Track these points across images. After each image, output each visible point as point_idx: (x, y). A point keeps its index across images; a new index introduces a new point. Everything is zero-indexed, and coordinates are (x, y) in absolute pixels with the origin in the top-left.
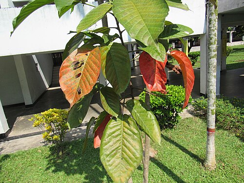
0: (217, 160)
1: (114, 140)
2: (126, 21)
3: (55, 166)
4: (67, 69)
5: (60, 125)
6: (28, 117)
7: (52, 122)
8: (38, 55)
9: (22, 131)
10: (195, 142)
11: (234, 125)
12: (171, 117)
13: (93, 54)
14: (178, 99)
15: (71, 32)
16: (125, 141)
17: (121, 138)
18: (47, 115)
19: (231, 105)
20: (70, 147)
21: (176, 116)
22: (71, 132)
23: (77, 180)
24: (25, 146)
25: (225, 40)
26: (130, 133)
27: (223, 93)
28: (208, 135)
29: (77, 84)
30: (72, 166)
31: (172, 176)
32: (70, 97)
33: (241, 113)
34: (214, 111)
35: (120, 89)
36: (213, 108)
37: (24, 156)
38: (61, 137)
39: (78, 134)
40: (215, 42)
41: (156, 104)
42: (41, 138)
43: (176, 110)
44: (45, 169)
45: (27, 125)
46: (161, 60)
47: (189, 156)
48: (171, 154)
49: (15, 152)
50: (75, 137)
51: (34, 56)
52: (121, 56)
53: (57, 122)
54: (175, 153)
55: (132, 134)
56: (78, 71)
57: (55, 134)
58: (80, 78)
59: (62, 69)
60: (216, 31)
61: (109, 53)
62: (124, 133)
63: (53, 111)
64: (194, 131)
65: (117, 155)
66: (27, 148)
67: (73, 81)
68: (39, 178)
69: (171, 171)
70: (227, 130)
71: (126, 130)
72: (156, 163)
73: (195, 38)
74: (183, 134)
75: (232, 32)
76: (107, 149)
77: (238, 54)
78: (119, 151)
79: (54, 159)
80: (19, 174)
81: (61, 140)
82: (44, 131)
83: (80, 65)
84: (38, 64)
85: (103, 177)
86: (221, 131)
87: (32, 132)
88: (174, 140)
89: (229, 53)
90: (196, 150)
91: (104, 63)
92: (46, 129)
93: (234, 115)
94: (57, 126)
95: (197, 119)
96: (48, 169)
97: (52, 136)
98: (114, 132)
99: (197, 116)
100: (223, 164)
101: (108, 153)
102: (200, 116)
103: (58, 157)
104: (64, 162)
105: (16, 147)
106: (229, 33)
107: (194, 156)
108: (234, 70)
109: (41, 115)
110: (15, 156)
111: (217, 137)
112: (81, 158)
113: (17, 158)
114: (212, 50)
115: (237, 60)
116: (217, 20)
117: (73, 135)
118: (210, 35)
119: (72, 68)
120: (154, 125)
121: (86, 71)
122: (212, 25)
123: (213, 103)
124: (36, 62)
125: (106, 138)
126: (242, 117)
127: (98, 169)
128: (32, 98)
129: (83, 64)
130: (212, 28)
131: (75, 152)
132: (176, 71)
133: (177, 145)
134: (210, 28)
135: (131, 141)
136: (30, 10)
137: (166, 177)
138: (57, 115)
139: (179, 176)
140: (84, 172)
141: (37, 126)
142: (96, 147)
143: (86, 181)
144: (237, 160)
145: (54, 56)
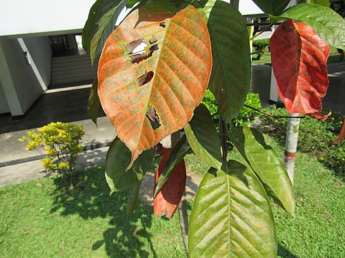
0: (293, 194)
3: (64, 206)
4: (118, 60)
5: (68, 146)
6: (17, 134)
7: (56, 143)
9: (9, 156)
11: (316, 146)
17: (227, 211)
18: (47, 132)
20: (85, 179)
22: (85, 156)
23: (98, 225)
24: (17, 178)
28: (286, 161)
29: (146, 100)
30: (89, 205)
32: (130, 134)
33: (326, 129)
34: (298, 128)
36: (296, 123)
37: (15, 193)
38: (70, 164)
39: (96, 160)
42: (40, 165)
44: (49, 210)
45: (18, 147)
50: (91, 164)
51: (21, 41)
52: (232, 33)
53: (63, 143)
55: (251, 202)
56: (145, 66)
57: (61, 159)
62: (233, 201)
63: (56, 126)
65: (221, 248)
66: (19, 180)
67: (133, 92)
68: (42, 224)
70: (307, 152)
73: (262, 19)
79: (61, 196)
80: (9, 220)
81: (71, 168)
82: (45, 155)
83: (147, 50)
84: (28, 54)
85: (136, 221)
87: (25, 156)
92: (47, 152)
93: (318, 131)
94: (64, 148)
96: (54, 210)
97: (57, 163)
99: (265, 133)
100: (301, 200)
101: (204, 245)
102: (270, 133)
103: (69, 193)
104: (76, 200)
109: (38, 133)
110: (2, 192)
112: (101, 194)
113: (5, 196)
117: (88, 161)
119: (128, 58)
120: (278, 176)
121: (166, 66)
124: (25, 49)
125: (198, 215)
126: (327, 134)
128: (21, 106)
129: (156, 47)
131: (93, 186)
138: (64, 131)
140: (108, 214)
141: (33, 149)
143: (111, 227)
144: (320, 193)
145: (52, 41)
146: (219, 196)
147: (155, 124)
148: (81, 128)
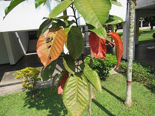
0: (132, 100)
1: (72, 89)
2: (83, 12)
3: (30, 104)
4: (42, 42)
5: (33, 78)
6: (12, 72)
7: (28, 76)
8: (20, 32)
9: (8, 82)
10: (119, 89)
11: (143, 79)
12: (104, 73)
13: (59, 33)
14: (109, 62)
15: (44, 18)
16: (79, 90)
17: (76, 88)
18: (25, 71)
19: (141, 66)
20: (40, 92)
21: (107, 73)
22: (40, 83)
23: (44, 113)
24: (10, 92)
25: (138, 26)
26: (82, 84)
27: (136, 59)
28: (127, 85)
29: (49, 52)
30: (41, 104)
31: (105, 110)
32: (44, 61)
33: (147, 71)
34: (131, 70)
35: (76, 56)
36: (130, 68)
37: (9, 98)
38: (34, 86)
39: (45, 84)
40: (133, 27)
41: (95, 65)
42: (21, 86)
43: (107, 69)
44: (23, 106)
45: (12, 78)
46: (103, 38)
47: (115, 98)
48: (104, 97)
49: (3, 95)
50: (43, 86)
51: (16, 33)
52: (77, 35)
53: (31, 76)
54: (107, 96)
55: (83, 85)
56: (49, 44)
57: (30, 84)
58: (50, 48)
59: (39, 43)
60: (134, 20)
61: (69, 33)
62: (78, 85)
63: (28, 69)
64: (118, 82)
65: (74, 99)
66: (11, 92)
67: (46, 50)
68: (20, 112)
69: (104, 107)
70: (139, 82)
71: (80, 83)
72: (94, 102)
73: (119, 24)
74: (112, 84)
75: (142, 21)
76: (67, 95)
77: (146, 35)
78: (75, 96)
79: (29, 100)
80: (6, 110)
81: (34, 87)
82: (23, 82)
83: (50, 40)
84: (19, 38)
85: (61, 111)
86: (135, 82)
87: (14, 82)
88: (106, 88)
89: (140, 34)
90: (119, 94)
91: (66, 39)
92: (24, 80)
93: (143, 72)
94: (32, 78)
95: (120, 74)
96: (25, 106)
97: (28, 85)
98: (72, 84)
99: (120, 73)
100: (136, 103)
101: (68, 97)
102: (122, 73)
103: (32, 99)
104: (35, 101)
105: (4, 92)
106: (141, 21)
107: (119, 98)
108: (143, 45)
109: (21, 71)
110: (3, 98)
111: (132, 86)
112: (46, 99)
113: (5, 99)
114: (131, 32)
115: (145, 38)
116: (134, 13)
117: (42, 84)
118: (130, 22)
119: (45, 42)
120: (97, 79)
121: (54, 44)
122: (131, 16)
123: (131, 65)
124: (18, 36)
125: (67, 88)
126: (147, 73)
127: (58, 106)
128: (15, 60)
129: (52, 39)
130: (131, 18)
131: (43, 95)
132: (110, 45)
133: (108, 91)
134: (130, 18)
135: (83, 90)
136: (17, 3)
137: (101, 111)
138: (32, 71)
139: (109, 110)
140: (49, 108)
141: (18, 78)
142: (59, 93)
143: (50, 114)
144: (144, 100)
145: (30, 33)
146: (74, 83)
147: (50, 58)
148: (39, 70)
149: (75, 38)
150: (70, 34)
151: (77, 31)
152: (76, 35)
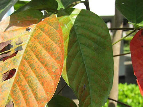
83: (12, 50)
129: (20, 49)
149: (89, 46)
150: (75, 35)
151: (95, 24)
152: (92, 39)
